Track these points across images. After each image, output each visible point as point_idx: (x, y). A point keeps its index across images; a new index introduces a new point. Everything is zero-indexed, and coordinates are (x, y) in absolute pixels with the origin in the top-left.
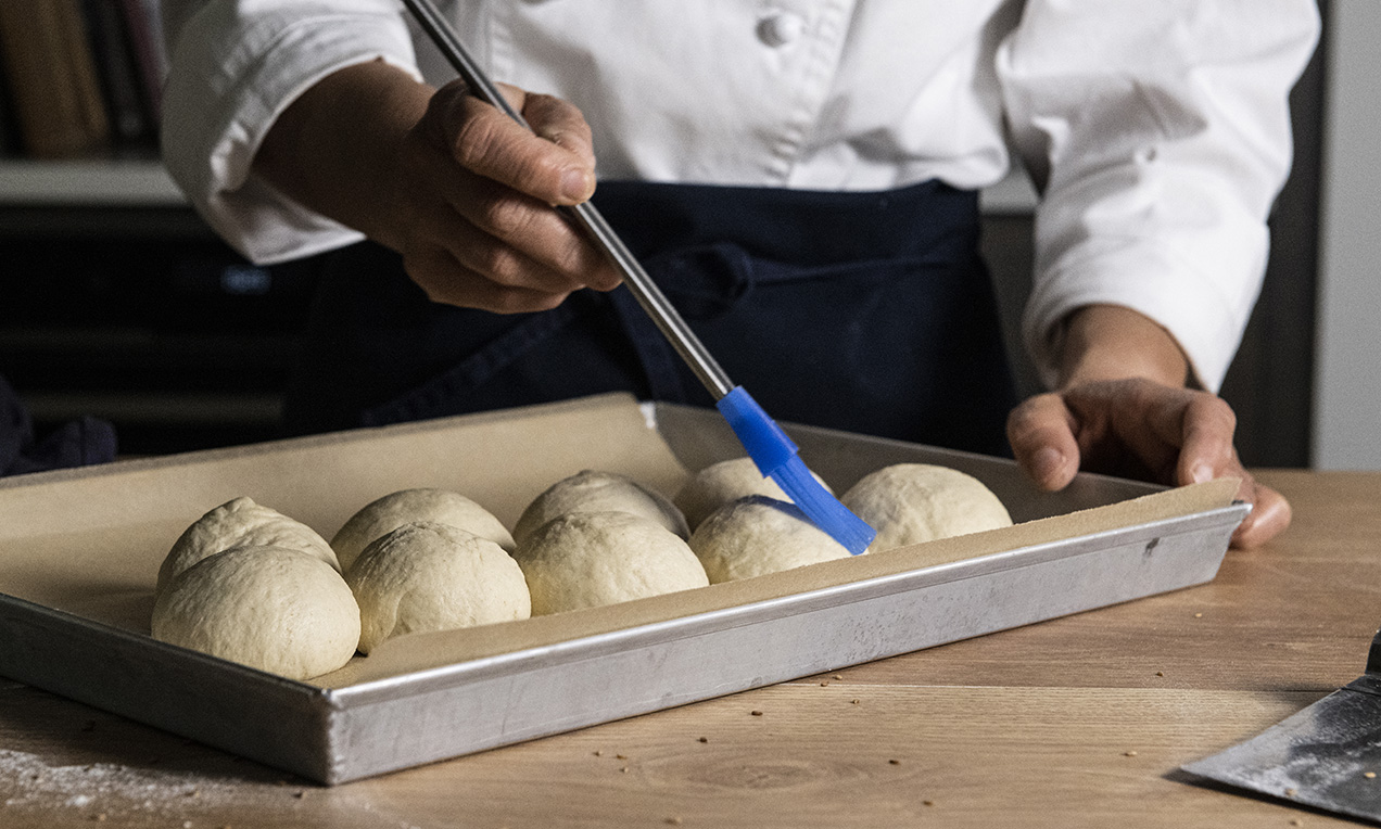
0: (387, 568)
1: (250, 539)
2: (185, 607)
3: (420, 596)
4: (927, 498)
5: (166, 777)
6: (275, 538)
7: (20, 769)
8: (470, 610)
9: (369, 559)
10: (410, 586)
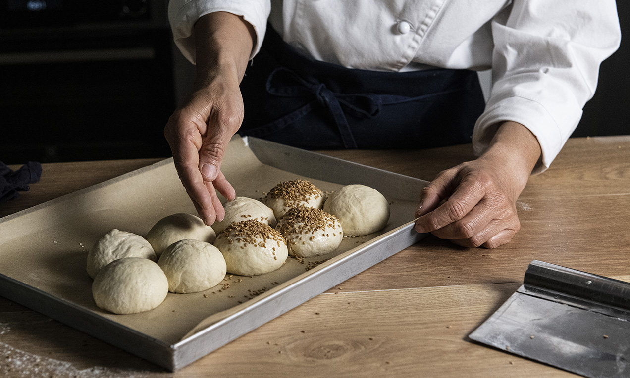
0: (176, 262)
1: (121, 247)
2: (106, 288)
3: (189, 272)
4: (360, 202)
5: (122, 372)
6: (130, 246)
7: (68, 372)
8: (207, 276)
9: (168, 258)
10: (185, 269)
